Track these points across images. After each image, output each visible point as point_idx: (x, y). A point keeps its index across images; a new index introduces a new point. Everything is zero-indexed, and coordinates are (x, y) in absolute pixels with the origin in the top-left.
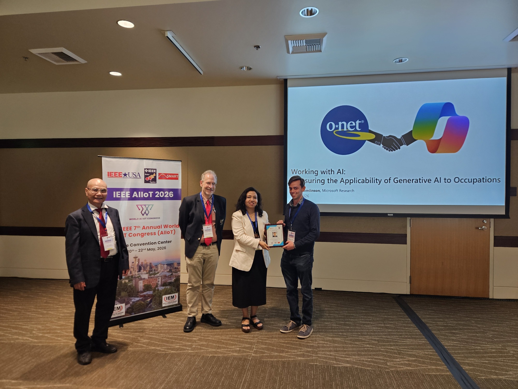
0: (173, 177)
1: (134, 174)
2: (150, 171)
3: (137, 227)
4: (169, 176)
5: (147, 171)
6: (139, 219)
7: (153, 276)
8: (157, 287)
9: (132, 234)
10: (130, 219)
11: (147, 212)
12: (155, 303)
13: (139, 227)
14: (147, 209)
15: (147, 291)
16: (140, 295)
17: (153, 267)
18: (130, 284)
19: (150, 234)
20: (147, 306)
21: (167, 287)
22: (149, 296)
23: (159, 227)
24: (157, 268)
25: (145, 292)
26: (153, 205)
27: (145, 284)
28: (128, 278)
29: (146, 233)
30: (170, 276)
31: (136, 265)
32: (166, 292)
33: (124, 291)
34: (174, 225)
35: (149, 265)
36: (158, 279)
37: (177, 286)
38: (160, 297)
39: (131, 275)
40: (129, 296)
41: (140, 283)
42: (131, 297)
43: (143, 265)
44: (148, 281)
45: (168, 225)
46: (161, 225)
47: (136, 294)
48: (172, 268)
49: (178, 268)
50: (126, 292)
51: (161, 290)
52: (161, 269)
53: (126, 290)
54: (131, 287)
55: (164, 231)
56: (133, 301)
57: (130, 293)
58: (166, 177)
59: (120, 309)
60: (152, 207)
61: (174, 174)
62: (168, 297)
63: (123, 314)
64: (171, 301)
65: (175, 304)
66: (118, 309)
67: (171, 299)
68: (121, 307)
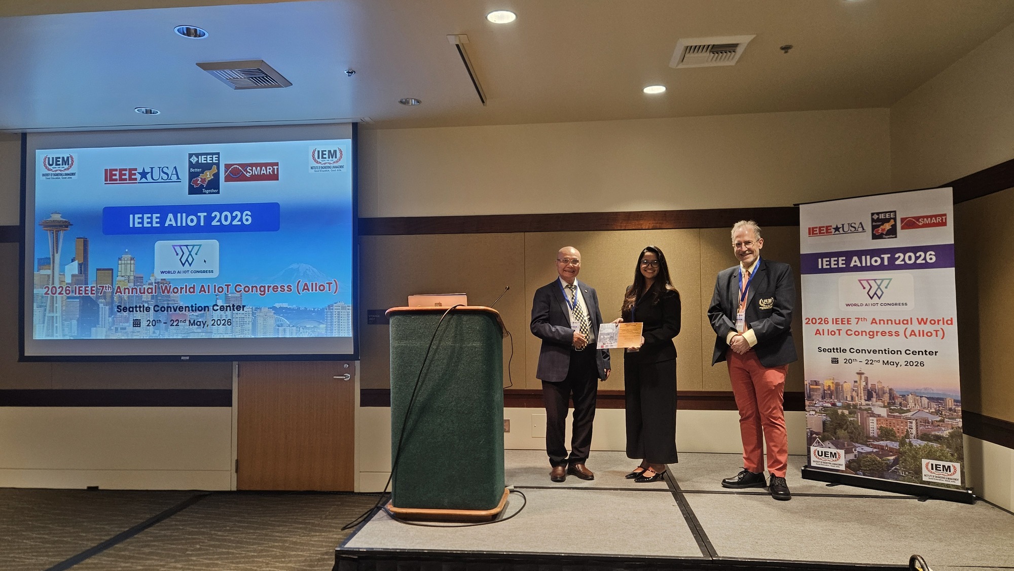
0: (935, 221)
1: (853, 225)
2: (882, 216)
3: (860, 320)
4: (923, 220)
5: (877, 216)
6: (864, 305)
7: (897, 414)
8: (909, 438)
9: (851, 331)
10: (848, 305)
11: (879, 293)
12: (905, 468)
13: (865, 319)
14: (879, 288)
15: (887, 441)
16: (871, 444)
17: (898, 398)
19: (888, 334)
20: (889, 470)
21: (930, 444)
22: (891, 452)
23: (905, 322)
24: (905, 400)
25: (883, 441)
26: (891, 280)
27: (881, 427)
28: (847, 407)
29: (879, 332)
30: (938, 423)
31: (862, 387)
32: (929, 452)
33: (842, 428)
34: (940, 320)
35: (888, 392)
36: (908, 423)
37: (956, 448)
38: (917, 459)
39: (853, 404)
40: (852, 439)
41: (871, 421)
42: (855, 443)
43: (875, 390)
44: (888, 422)
45: (927, 319)
46: (911, 319)
47: (865, 439)
48: (941, 408)
49: (957, 411)
50: (845, 430)
51: (918, 445)
52: (915, 405)
53: (845, 427)
54: (853, 424)
55: (919, 331)
56: (857, 449)
57: (852, 435)
58: (918, 223)
59: (836, 458)
60: (890, 283)
61: (936, 216)
62: (936, 465)
63: (843, 468)
64: (943, 476)
65: (954, 485)
66: (833, 457)
67: (943, 471)
68: (837, 454)
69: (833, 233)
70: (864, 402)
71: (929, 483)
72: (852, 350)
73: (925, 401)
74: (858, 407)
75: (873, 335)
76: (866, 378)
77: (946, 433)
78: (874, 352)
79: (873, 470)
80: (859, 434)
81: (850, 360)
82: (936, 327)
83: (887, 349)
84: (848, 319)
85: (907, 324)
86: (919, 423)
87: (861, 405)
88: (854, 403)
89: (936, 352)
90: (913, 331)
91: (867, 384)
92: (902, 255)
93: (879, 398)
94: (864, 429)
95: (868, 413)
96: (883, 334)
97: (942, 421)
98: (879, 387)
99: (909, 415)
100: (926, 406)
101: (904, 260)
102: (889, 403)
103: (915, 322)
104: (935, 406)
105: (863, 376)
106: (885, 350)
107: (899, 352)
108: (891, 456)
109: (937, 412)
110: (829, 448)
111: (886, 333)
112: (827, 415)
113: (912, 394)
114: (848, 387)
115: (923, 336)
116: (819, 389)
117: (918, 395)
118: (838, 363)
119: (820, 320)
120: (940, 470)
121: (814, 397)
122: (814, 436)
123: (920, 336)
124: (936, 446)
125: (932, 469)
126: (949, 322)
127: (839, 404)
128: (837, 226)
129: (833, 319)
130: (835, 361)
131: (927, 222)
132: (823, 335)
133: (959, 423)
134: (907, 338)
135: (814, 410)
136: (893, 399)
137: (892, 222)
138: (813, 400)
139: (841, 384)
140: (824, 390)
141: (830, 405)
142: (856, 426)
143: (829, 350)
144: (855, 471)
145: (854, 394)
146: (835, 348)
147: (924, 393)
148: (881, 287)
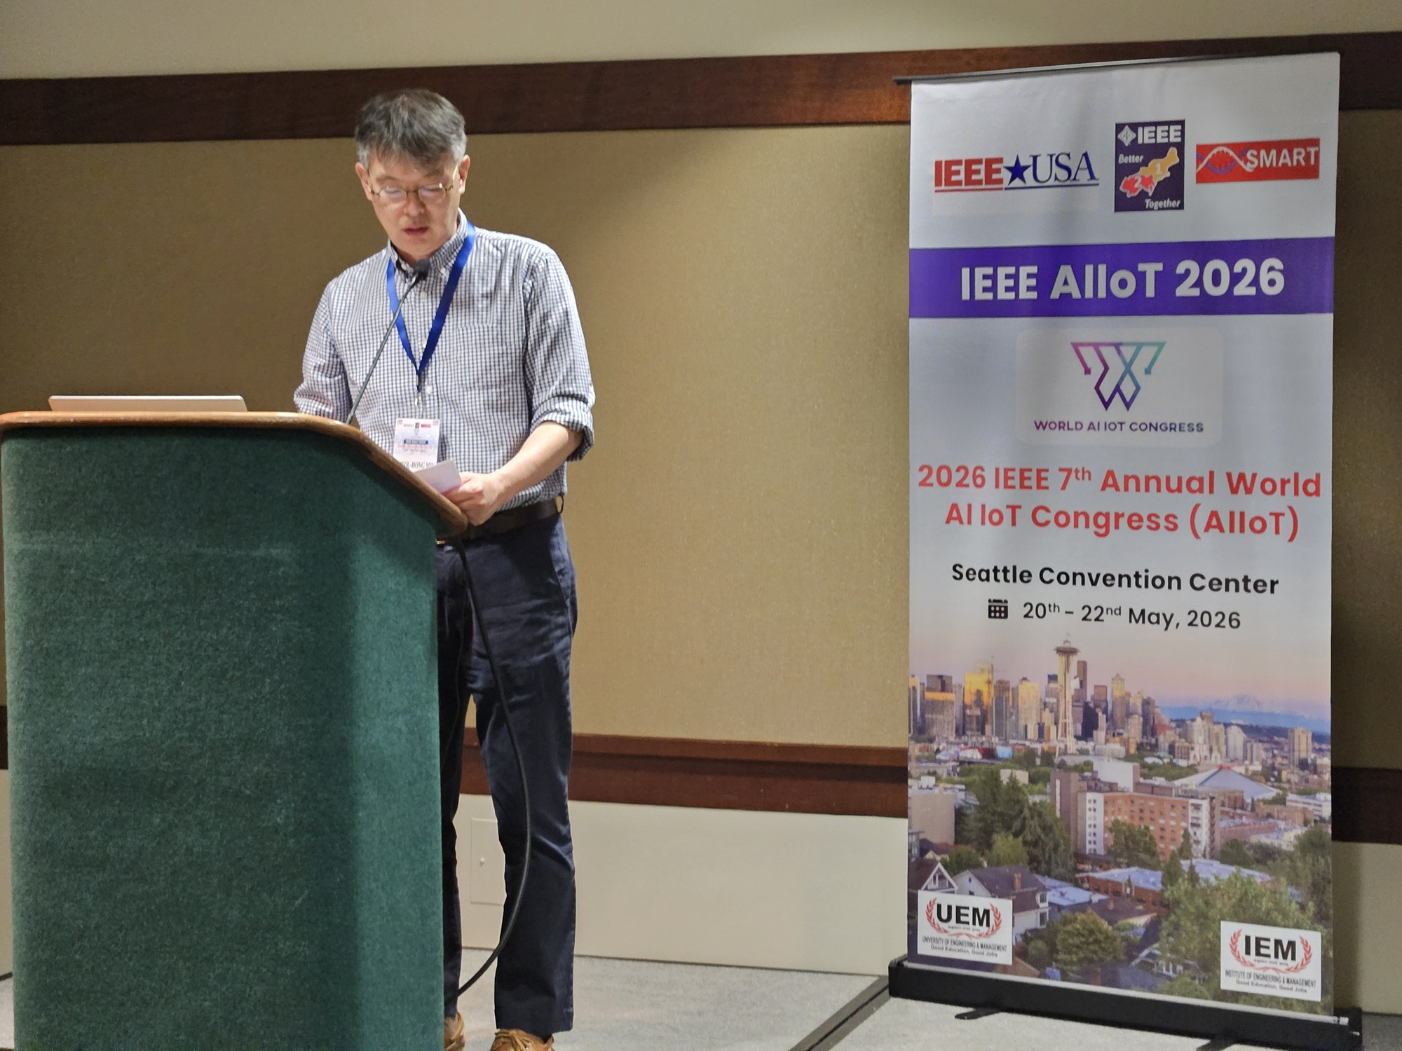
0: (1288, 161)
1: (1063, 160)
2: (1145, 136)
3: (1073, 475)
4: (1258, 157)
5: (1132, 136)
6: (1086, 426)
7: (1159, 781)
8: (1188, 856)
9: (1048, 510)
10: (1040, 425)
11: (1128, 388)
12: (1174, 950)
13: (1086, 474)
14: (1128, 371)
15: (1128, 866)
16: (1088, 878)
17: (1164, 727)
18: (1037, 799)
19: (1146, 523)
20: (1132, 958)
21: (1246, 872)
22: (1141, 901)
23: (1195, 485)
24: (1186, 735)
25: (1119, 866)
26: (1161, 345)
27: (1116, 822)
28: (1025, 759)
29: (1123, 515)
30: (1268, 809)
31: (1070, 693)
32: (1240, 900)
33: (1008, 828)
34: (1289, 481)
35: (1140, 710)
36: (1190, 808)
37: (1314, 885)
38: (1207, 923)
39: (1043, 750)
40: (1035, 864)
41: (1088, 806)
42: (1043, 875)
43: (1103, 705)
44: (1136, 808)
45: (1254, 476)
46: (1212, 474)
47: (1071, 863)
48: (1279, 760)
49: (1319, 769)
50: (1016, 835)
51: (1212, 879)
52: (1211, 750)
53: (1017, 824)
54: (1040, 815)
55: (1232, 514)
56: (1052, 897)
57: (1037, 852)
58: (1242, 163)
59: (988, 925)
60: (1160, 358)
61: (1290, 145)
62: (1258, 940)
63: (1005, 958)
64: (1273, 973)
65: (1303, 1002)
66: (981, 924)
67: (1276, 956)
68: (991, 913)
69: (1006, 184)
70: (1072, 745)
71: (1235, 996)
72: (1047, 576)
73: (1237, 737)
74: (1057, 760)
75: (1107, 525)
76: (1083, 667)
77: (1287, 837)
78: (1108, 580)
79: (1091, 961)
80: (1056, 849)
81: (1041, 608)
82: (1277, 502)
83: (1143, 574)
84: (1039, 471)
85: (1201, 490)
86: (1218, 809)
87: (1065, 752)
88: (1045, 746)
89: (1273, 583)
90: (1214, 514)
91: (1083, 684)
92: (1193, 266)
93: (1114, 729)
94: (1068, 830)
95: (1084, 779)
96: (1134, 521)
97: (1280, 800)
98: (1117, 694)
99: (1192, 782)
100: (1240, 754)
101: (1199, 283)
102: (1140, 747)
103: (1221, 484)
104: (1263, 755)
105: (1074, 660)
106: (1137, 576)
107: (1174, 582)
108: (1141, 914)
109: (1270, 774)
110: (971, 893)
111: (1141, 519)
112: (969, 787)
113: (1203, 718)
114: (1030, 693)
115: (1242, 530)
116: (952, 703)
117: (1218, 718)
118: (1006, 616)
119: (962, 472)
120: (1268, 956)
121: (935, 731)
122: (930, 855)
123: (1232, 530)
124: (1259, 881)
125: (1248, 952)
126: (1311, 487)
127: (1003, 751)
128: (1017, 161)
129: (997, 470)
130: (998, 610)
131: (1268, 164)
132: (969, 522)
133: (1324, 804)
134: (1197, 536)
135: (933, 774)
136: (1154, 734)
137: (1172, 157)
138: (931, 740)
139: (1012, 685)
140: (965, 707)
141: (977, 755)
142: (1049, 819)
143: (985, 575)
144: (1040, 965)
145: (1048, 718)
146: (1001, 568)
147: (1234, 712)
148: (1133, 368)
